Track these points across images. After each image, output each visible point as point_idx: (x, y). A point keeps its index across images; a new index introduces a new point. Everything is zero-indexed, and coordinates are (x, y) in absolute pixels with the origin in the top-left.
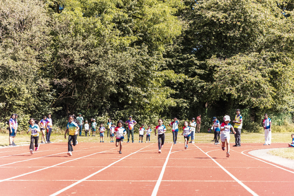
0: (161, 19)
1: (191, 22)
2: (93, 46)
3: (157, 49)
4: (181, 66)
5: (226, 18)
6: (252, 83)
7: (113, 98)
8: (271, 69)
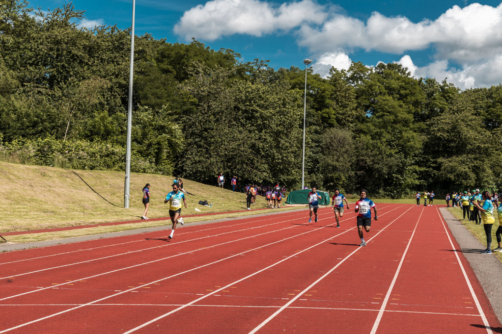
0: (411, 140)
1: (429, 136)
2: (376, 155)
3: (409, 154)
4: (423, 162)
5: (449, 136)
6: (462, 172)
7: (386, 180)
8: (473, 164)
